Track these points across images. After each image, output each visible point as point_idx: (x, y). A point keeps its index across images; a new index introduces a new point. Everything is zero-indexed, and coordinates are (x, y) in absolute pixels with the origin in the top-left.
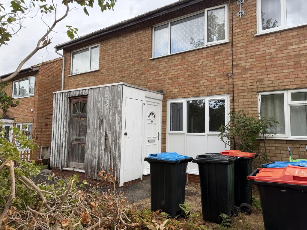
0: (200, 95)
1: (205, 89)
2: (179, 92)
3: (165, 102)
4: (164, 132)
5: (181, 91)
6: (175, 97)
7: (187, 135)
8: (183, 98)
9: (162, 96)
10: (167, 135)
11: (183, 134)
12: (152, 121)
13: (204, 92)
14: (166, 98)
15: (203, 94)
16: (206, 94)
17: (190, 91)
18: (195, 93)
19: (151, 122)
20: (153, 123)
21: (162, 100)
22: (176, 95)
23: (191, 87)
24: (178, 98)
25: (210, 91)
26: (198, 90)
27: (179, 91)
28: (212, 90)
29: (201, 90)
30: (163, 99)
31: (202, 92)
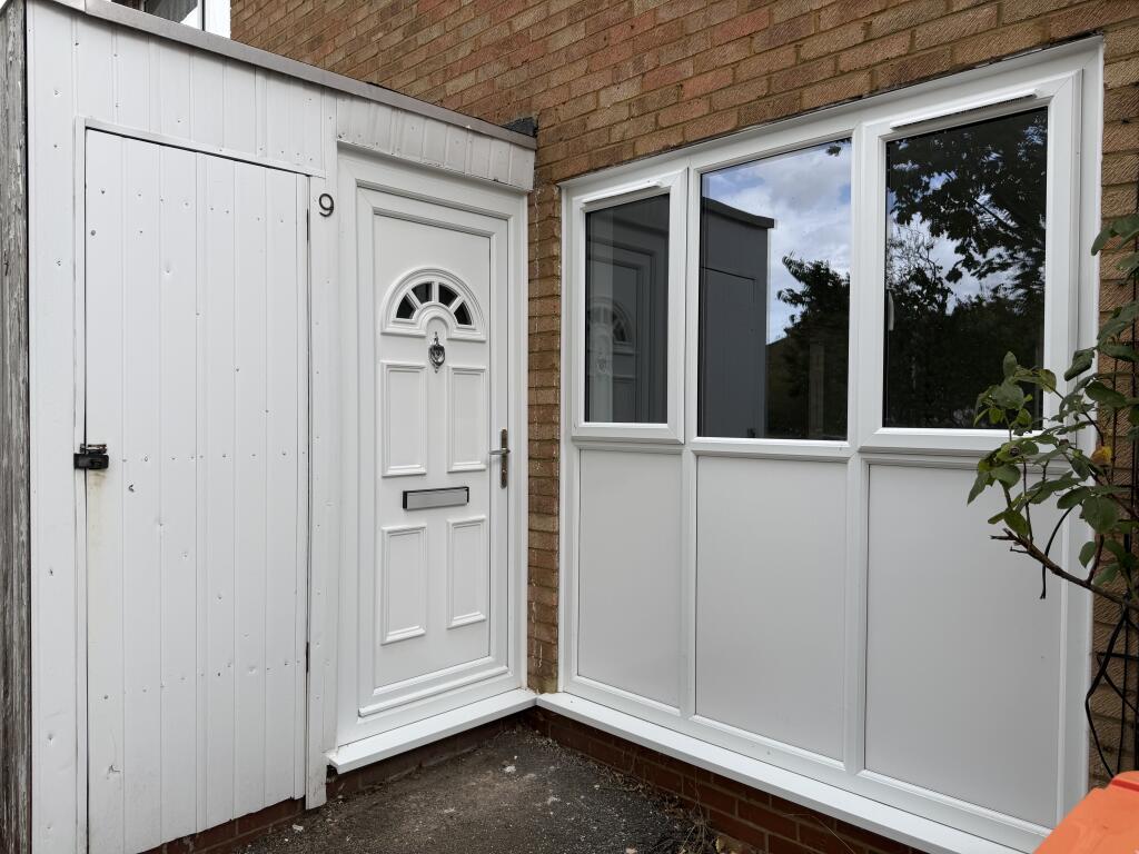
0: (809, 98)
1: (855, 33)
2: (640, 106)
3: (549, 207)
4: (545, 433)
5: (656, 96)
6: (617, 156)
7: (698, 455)
8: (667, 149)
9: (531, 156)
10: (566, 454)
11: (672, 449)
12: (437, 350)
13: (846, 61)
14: (556, 174)
15: (829, 87)
16: (861, 82)
17: (726, 76)
18: (759, 88)
19: (424, 360)
20: (452, 360)
21: (529, 195)
22: (617, 134)
23: (732, 48)
24: (635, 158)
25: (896, 47)
26: (785, 57)
27: (640, 101)
28: (911, 29)
29: (811, 49)
30: (535, 186)
31: (827, 67)
